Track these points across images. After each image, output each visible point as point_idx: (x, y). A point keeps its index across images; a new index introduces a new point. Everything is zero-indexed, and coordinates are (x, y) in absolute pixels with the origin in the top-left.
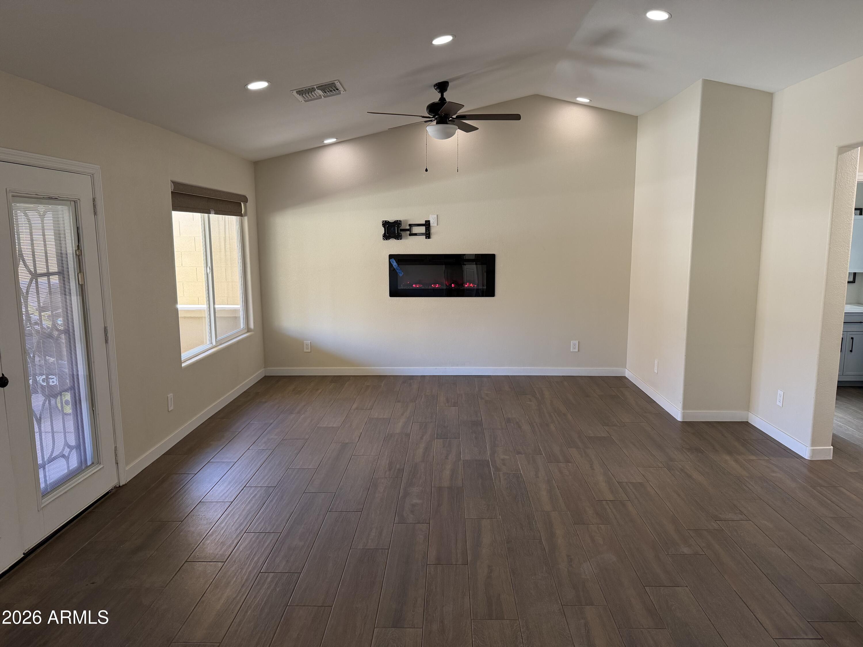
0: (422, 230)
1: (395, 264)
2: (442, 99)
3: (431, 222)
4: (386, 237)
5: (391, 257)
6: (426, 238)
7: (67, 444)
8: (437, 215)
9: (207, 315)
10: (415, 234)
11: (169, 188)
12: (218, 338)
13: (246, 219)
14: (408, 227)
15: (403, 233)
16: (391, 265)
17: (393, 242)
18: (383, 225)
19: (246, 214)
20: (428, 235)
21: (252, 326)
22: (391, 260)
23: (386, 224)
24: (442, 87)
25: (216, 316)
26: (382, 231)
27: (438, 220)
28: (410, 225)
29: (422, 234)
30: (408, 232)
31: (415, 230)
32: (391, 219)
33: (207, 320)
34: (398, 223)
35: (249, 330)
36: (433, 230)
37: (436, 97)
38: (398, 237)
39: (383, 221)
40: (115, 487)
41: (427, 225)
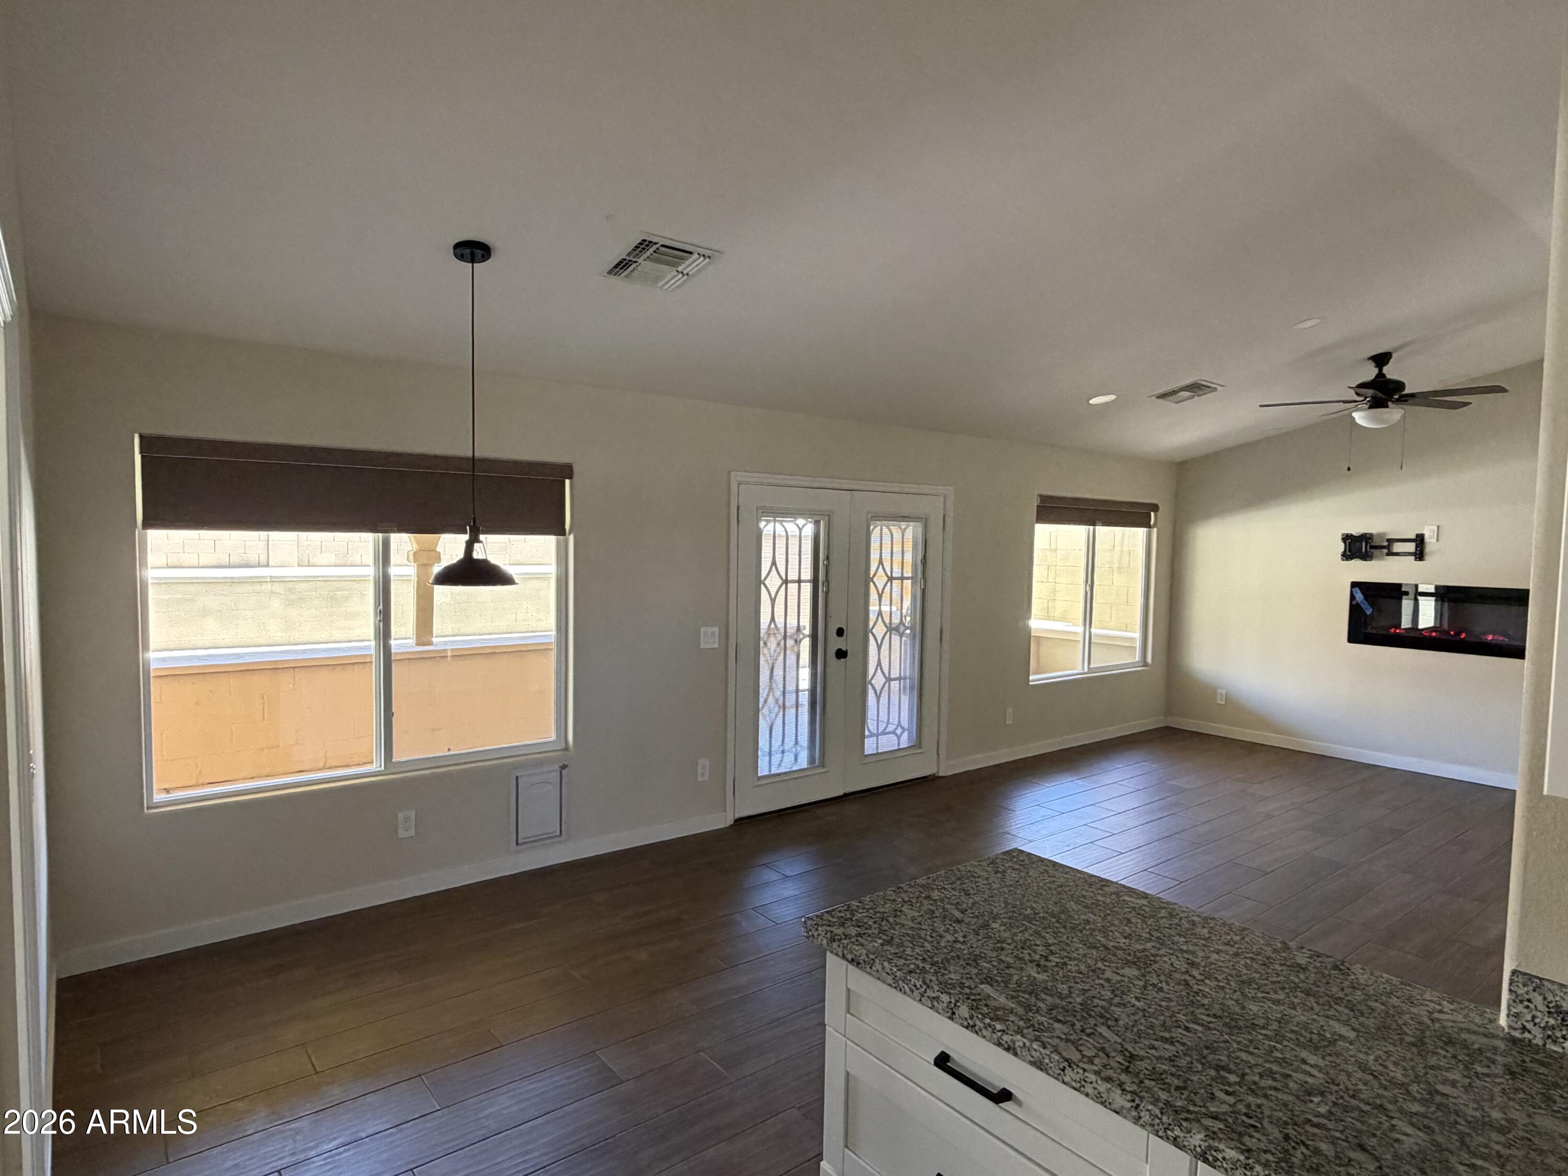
0: (1411, 547)
1: (1359, 596)
2: (1381, 375)
3: (1426, 537)
4: (1347, 556)
5: (1354, 585)
6: (1416, 560)
7: (899, 724)
8: (1438, 527)
9: (1080, 638)
10: (1397, 554)
11: (1035, 502)
12: (1091, 666)
13: (1155, 530)
14: (1386, 544)
15: (1376, 552)
16: (1352, 597)
17: (1356, 563)
18: (1343, 539)
19: (1155, 525)
20: (1420, 555)
21: (1149, 660)
22: (1353, 589)
23: (1347, 538)
24: (1381, 360)
25: (1092, 641)
26: (1341, 547)
27: (1440, 533)
28: (1388, 540)
29: (1409, 554)
30: (1385, 551)
31: (1398, 547)
32: (1356, 531)
33: (1082, 642)
34: (1366, 538)
35: (1145, 664)
36: (1428, 549)
37: (1371, 372)
38: (1366, 557)
39: (1343, 535)
40: (934, 775)
41: (1420, 540)
